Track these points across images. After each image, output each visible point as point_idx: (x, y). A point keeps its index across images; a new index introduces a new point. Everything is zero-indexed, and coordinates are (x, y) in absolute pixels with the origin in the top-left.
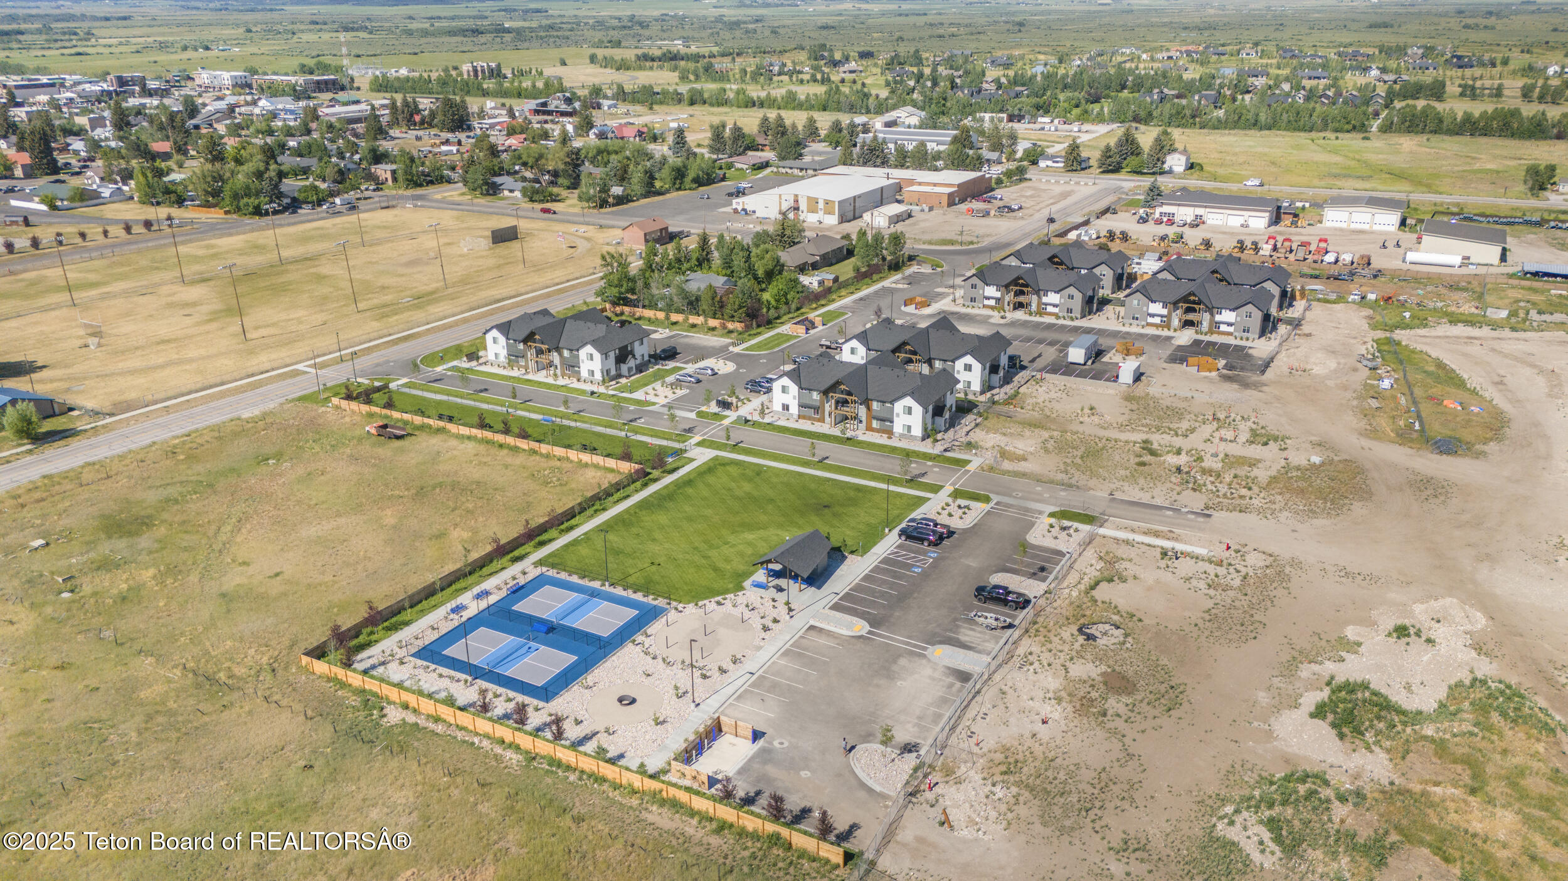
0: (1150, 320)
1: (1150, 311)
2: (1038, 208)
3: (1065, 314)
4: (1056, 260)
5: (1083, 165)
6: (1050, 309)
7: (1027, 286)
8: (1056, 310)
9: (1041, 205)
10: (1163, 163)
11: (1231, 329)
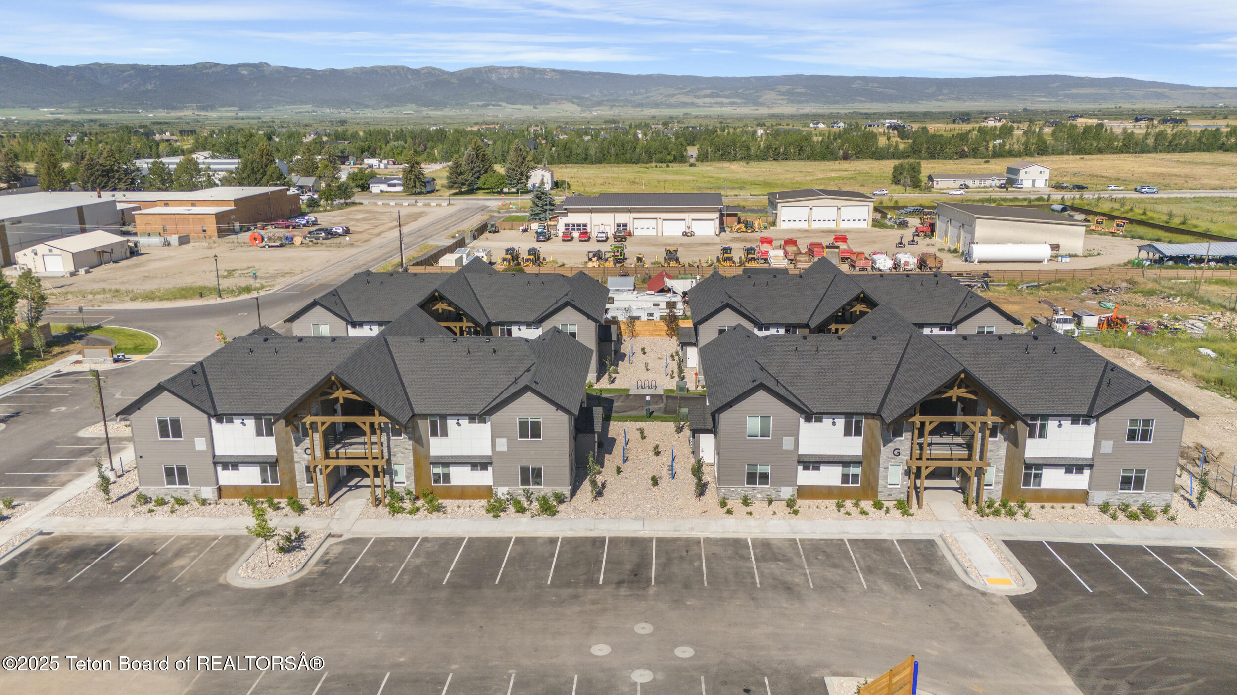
0: (806, 478)
1: (805, 449)
2: (376, 231)
3: (519, 490)
4: (441, 307)
5: (429, 188)
6: (461, 476)
7: (367, 408)
8: (484, 478)
9: (381, 229)
10: (528, 178)
11: (1080, 481)
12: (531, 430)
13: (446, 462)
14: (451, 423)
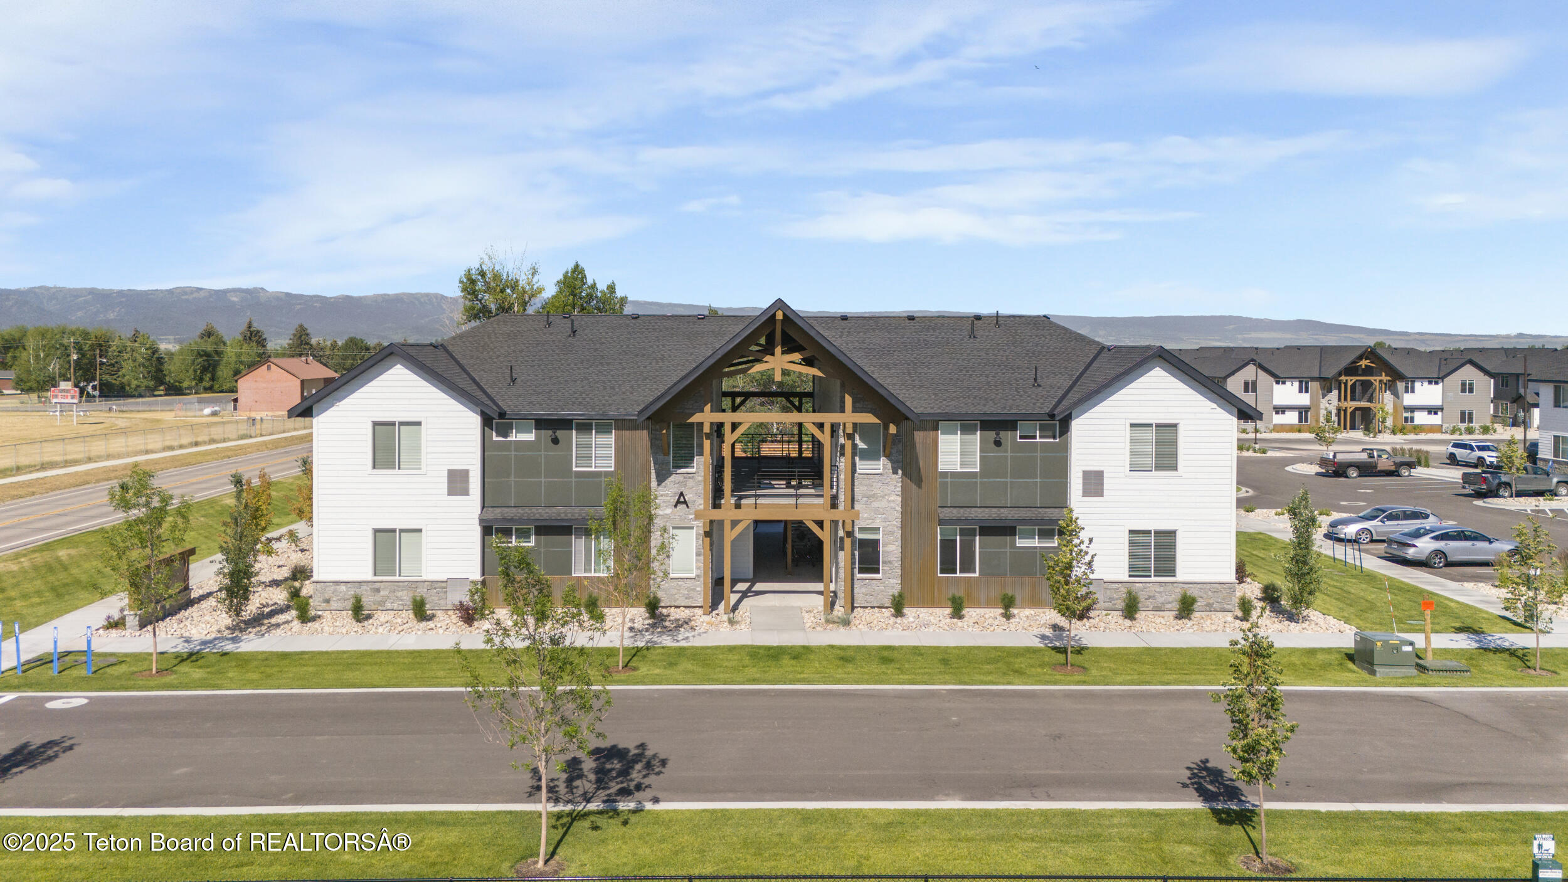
6: (1421, 418)
8: (1436, 419)
12: (1467, 388)
13: (1412, 409)
14: (1417, 384)
